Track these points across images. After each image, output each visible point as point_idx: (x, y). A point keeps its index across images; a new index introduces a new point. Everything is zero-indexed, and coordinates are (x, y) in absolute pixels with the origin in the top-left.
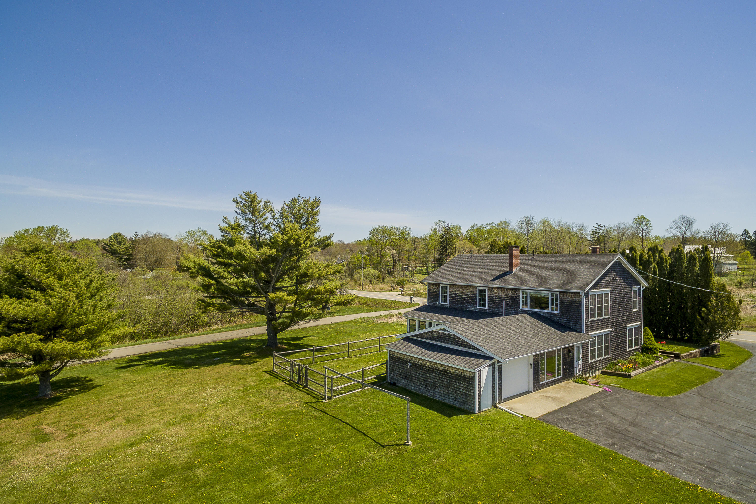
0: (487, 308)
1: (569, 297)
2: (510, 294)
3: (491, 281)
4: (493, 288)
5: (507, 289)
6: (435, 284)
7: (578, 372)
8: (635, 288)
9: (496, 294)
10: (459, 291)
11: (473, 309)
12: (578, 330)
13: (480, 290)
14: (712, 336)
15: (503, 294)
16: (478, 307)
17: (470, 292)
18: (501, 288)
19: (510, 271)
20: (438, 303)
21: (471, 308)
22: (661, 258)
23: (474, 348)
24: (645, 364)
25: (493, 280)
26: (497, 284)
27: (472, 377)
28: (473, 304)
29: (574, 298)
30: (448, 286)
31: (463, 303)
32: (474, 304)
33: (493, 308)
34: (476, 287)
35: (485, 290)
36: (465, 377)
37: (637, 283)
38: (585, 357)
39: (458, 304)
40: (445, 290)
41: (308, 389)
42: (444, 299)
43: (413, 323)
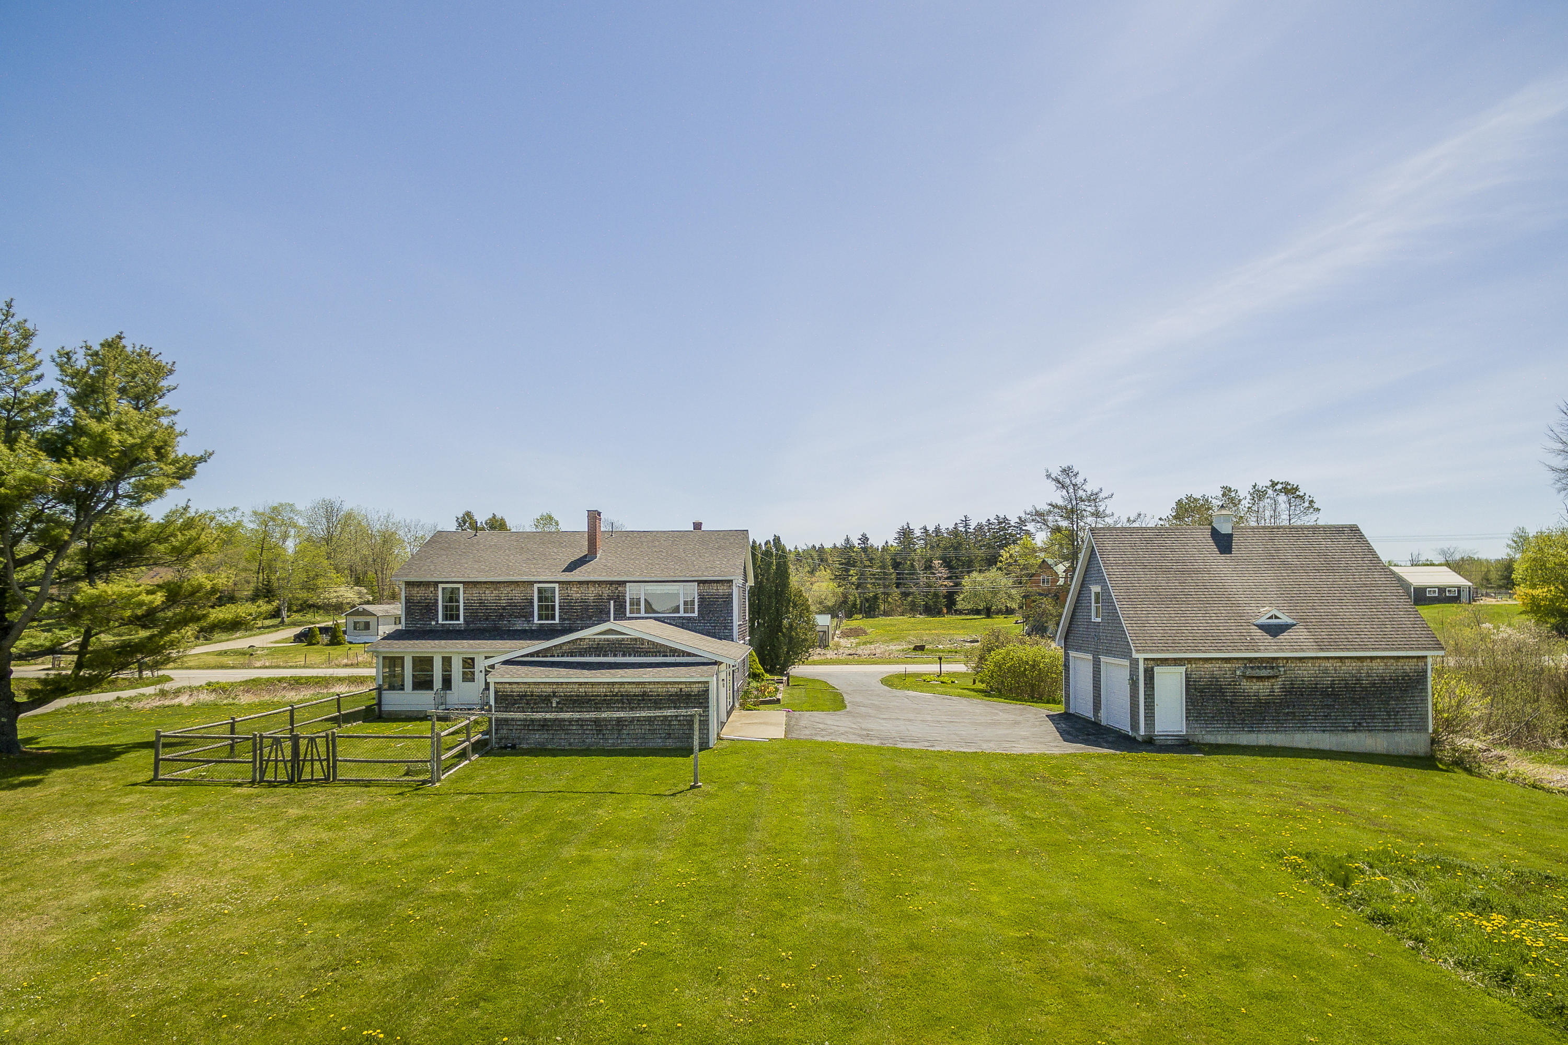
0: (557, 621)
1: (713, 589)
2: (606, 592)
3: (563, 571)
4: (569, 583)
5: (600, 583)
6: (427, 584)
9: (575, 593)
10: (489, 595)
11: (526, 626)
13: (540, 590)
15: (590, 592)
16: (536, 621)
17: (517, 594)
18: (587, 583)
19: (591, 554)
20: (433, 623)
21: (520, 625)
25: (569, 569)
26: (578, 575)
27: (703, 691)
28: (524, 616)
29: (722, 590)
30: (461, 586)
31: (501, 617)
32: (528, 616)
33: (569, 619)
34: (532, 583)
35: (553, 589)
36: (690, 695)
39: (487, 619)
40: (452, 597)
41: (347, 782)
42: (451, 614)
43: (393, 662)
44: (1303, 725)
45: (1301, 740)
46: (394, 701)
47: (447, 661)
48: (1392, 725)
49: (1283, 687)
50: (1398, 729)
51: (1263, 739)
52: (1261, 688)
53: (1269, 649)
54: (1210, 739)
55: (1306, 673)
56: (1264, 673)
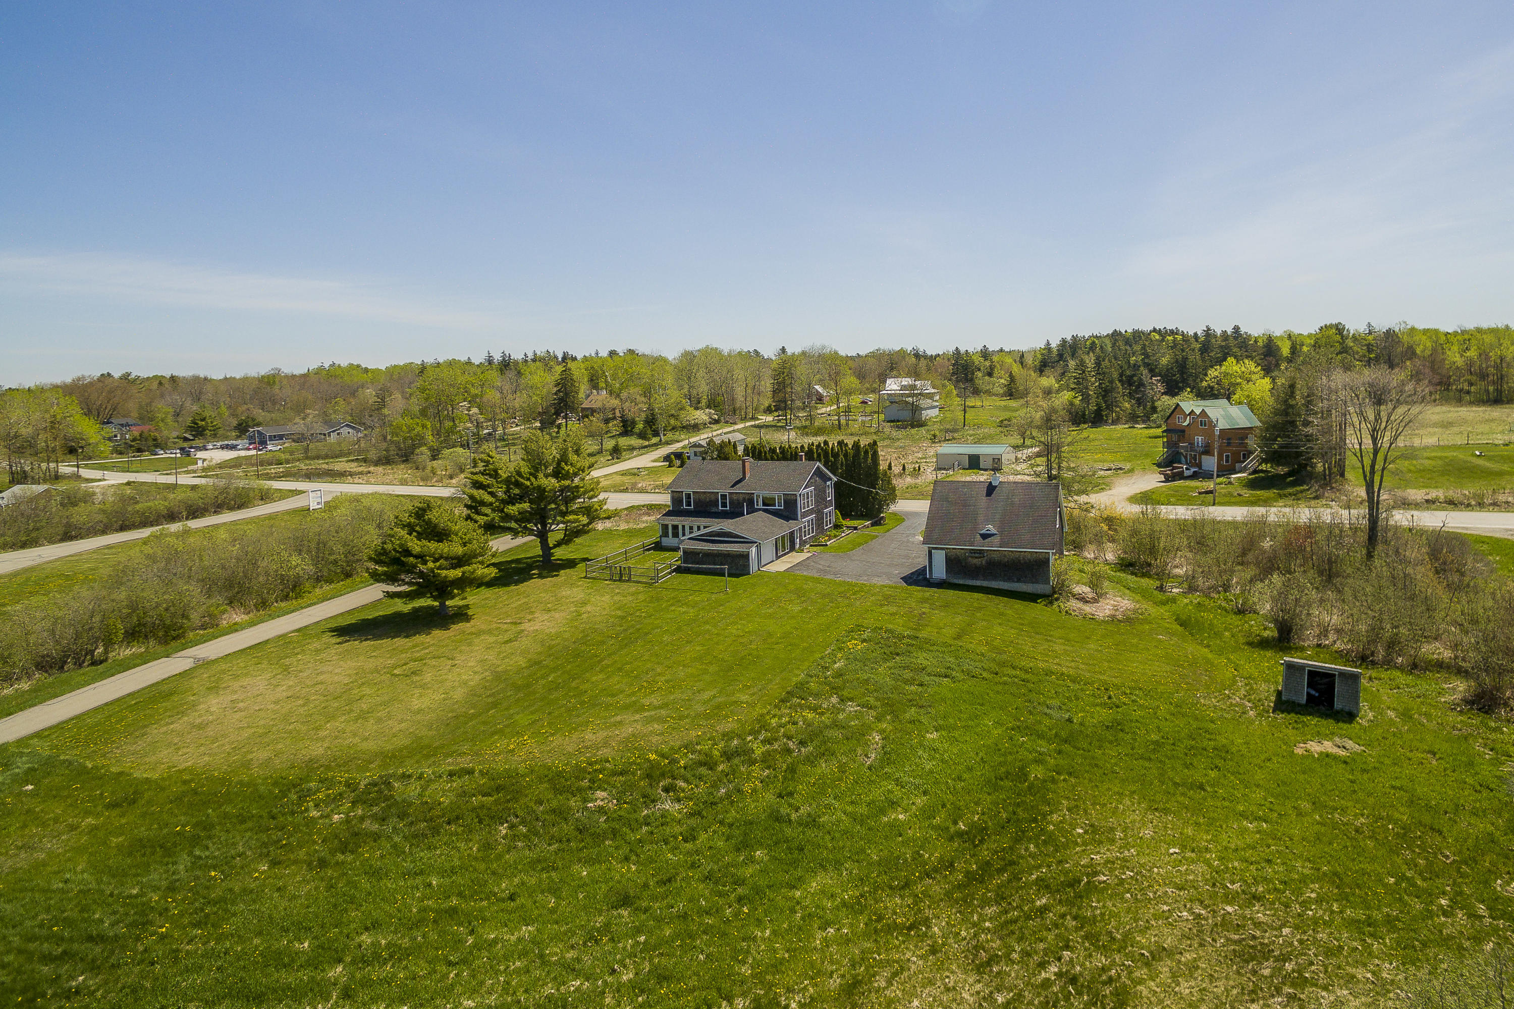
0: (729, 510)
1: (789, 497)
2: (746, 497)
3: (729, 487)
4: (732, 493)
5: (743, 493)
6: (679, 492)
7: (798, 546)
8: (829, 483)
9: (735, 497)
10: (702, 497)
11: (717, 510)
12: (796, 519)
13: (721, 495)
14: (880, 510)
15: (741, 497)
16: (720, 508)
17: (713, 497)
18: (738, 493)
19: (744, 478)
20: (682, 508)
21: (714, 510)
22: (846, 450)
23: (743, 538)
24: (835, 536)
25: (732, 486)
26: (734, 490)
27: (748, 554)
28: (716, 507)
29: (792, 497)
30: (691, 493)
31: (707, 507)
33: (734, 509)
34: (717, 493)
35: (726, 495)
36: (744, 556)
37: (830, 479)
38: (801, 536)
39: (701, 507)
40: (688, 496)
41: (634, 582)
42: (689, 504)
43: (665, 527)
44: (995, 578)
45: (995, 584)
46: (666, 542)
47: (683, 527)
48: (1034, 580)
49: (987, 562)
50: (1037, 582)
51: (978, 583)
52: (976, 561)
53: (979, 545)
54: (956, 581)
55: (995, 556)
56: (977, 555)
